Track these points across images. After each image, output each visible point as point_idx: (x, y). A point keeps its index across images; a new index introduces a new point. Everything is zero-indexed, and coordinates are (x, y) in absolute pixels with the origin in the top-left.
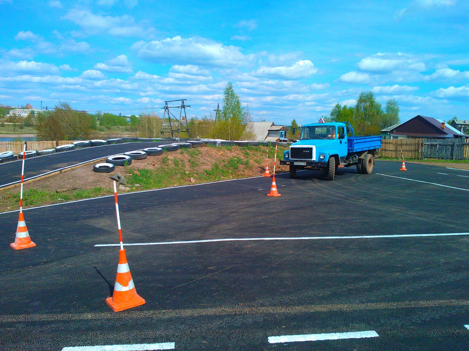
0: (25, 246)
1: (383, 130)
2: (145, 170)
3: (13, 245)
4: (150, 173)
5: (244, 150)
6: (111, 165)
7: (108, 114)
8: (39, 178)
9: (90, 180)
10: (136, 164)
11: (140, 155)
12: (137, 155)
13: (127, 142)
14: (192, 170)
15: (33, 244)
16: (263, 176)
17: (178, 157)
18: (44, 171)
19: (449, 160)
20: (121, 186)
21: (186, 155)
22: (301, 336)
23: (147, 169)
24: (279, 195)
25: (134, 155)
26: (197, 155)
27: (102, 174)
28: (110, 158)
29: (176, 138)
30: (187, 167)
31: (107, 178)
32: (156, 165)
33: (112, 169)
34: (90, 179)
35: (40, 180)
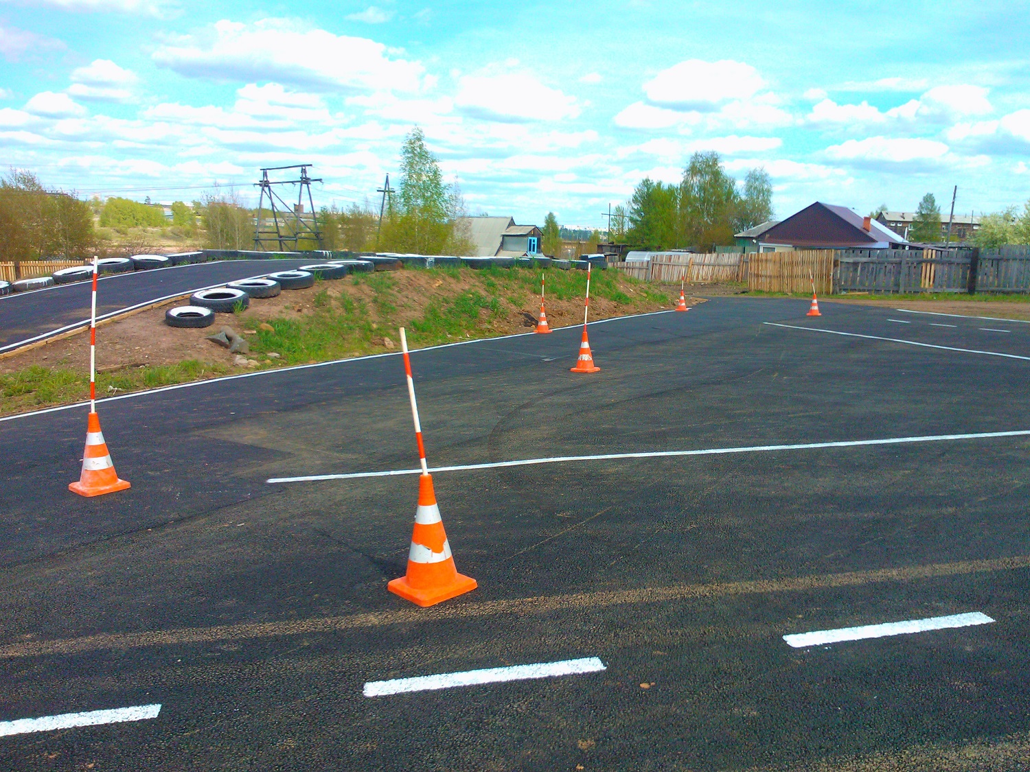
0: (108, 488)
1: (738, 235)
2: (283, 322)
3: (77, 486)
4: (294, 327)
5: (485, 276)
6: (205, 312)
7: (119, 198)
8: (42, 343)
9: (164, 346)
10: (260, 309)
11: (264, 288)
12: (259, 289)
13: (214, 259)
14: (383, 320)
15: (121, 483)
16: (532, 331)
17: (350, 292)
18: (44, 326)
19: (891, 294)
20: (238, 357)
21: (365, 287)
22: (846, 630)
23: (287, 318)
24: (597, 369)
25: (253, 289)
26: (389, 287)
27: (188, 330)
28: (200, 294)
29: (324, 252)
30: (372, 314)
31: (201, 340)
32: (305, 311)
33: (208, 321)
34: (164, 342)
35: (44, 346)
